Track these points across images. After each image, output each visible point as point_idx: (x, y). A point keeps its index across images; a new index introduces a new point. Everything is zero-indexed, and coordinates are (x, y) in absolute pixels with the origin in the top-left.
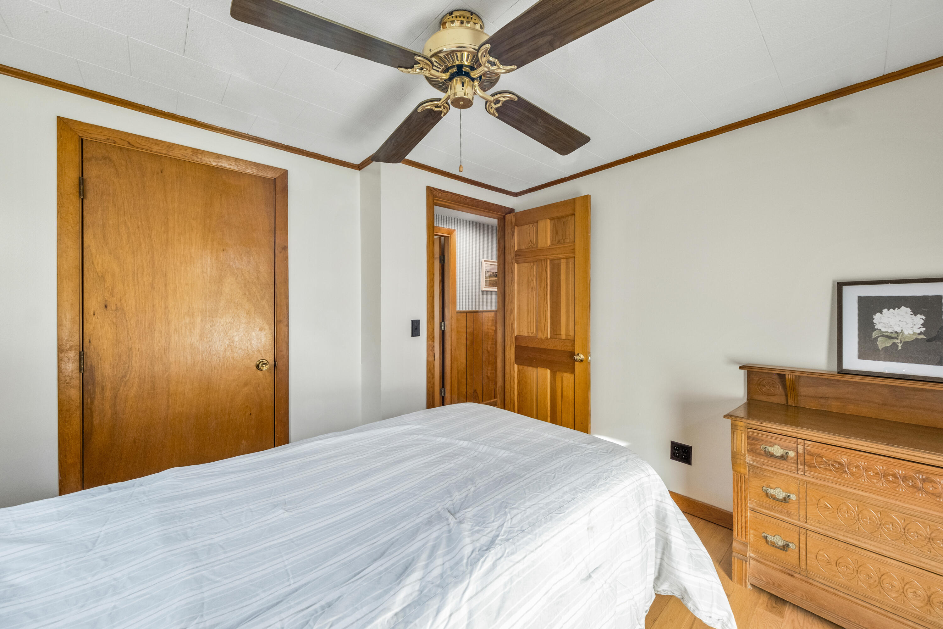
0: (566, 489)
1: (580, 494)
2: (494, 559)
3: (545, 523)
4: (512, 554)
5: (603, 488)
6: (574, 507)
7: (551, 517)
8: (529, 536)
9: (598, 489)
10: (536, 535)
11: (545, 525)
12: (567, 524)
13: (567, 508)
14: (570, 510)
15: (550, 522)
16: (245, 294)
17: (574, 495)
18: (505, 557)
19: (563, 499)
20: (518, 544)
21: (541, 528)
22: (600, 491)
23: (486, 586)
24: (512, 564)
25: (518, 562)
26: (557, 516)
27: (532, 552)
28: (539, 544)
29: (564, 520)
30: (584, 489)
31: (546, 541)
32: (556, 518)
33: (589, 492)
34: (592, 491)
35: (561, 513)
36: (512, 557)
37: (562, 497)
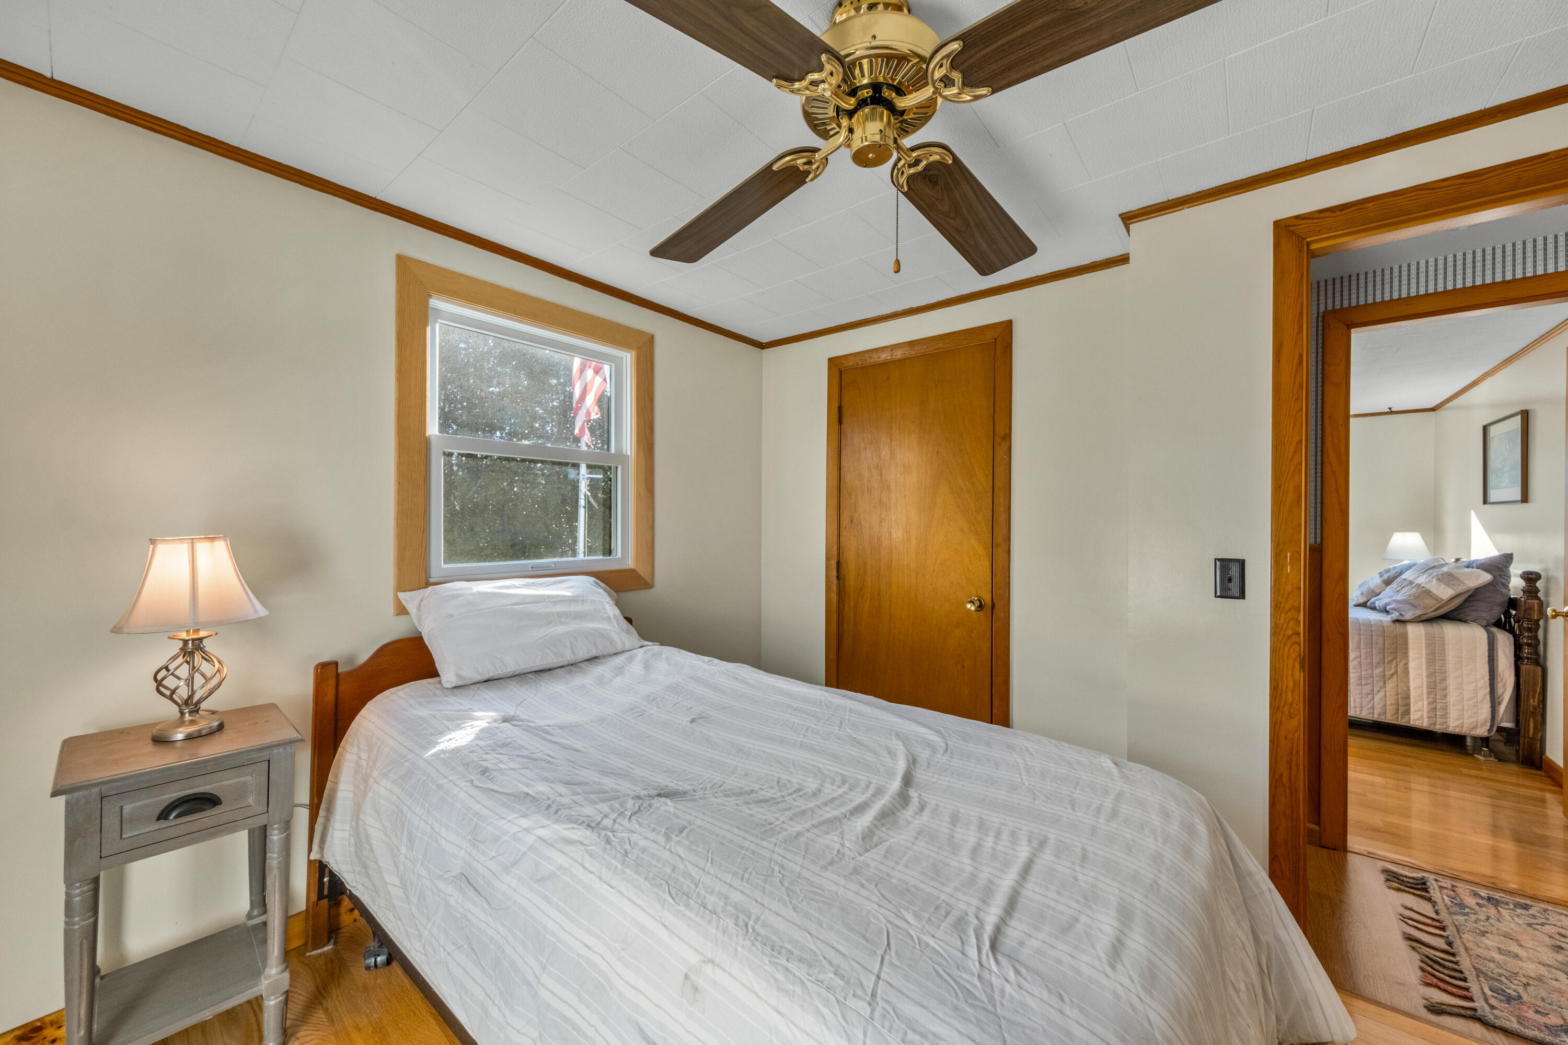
0: (736, 896)
1: (730, 922)
2: (581, 839)
3: (646, 879)
4: (591, 855)
5: (780, 977)
6: (697, 919)
7: (661, 885)
8: (619, 866)
9: (767, 962)
10: (624, 872)
11: (642, 881)
12: (660, 917)
13: (687, 906)
14: (687, 912)
15: (649, 886)
16: (959, 506)
17: (724, 911)
18: (585, 849)
19: (707, 895)
20: (605, 856)
21: (636, 876)
22: (766, 967)
23: (552, 846)
24: (580, 861)
25: (584, 867)
26: (664, 891)
27: (600, 878)
28: (613, 883)
29: (663, 907)
30: (750, 930)
31: (619, 892)
32: (661, 893)
33: (748, 943)
34: (753, 948)
35: (672, 898)
36: (587, 856)
37: (712, 893)
